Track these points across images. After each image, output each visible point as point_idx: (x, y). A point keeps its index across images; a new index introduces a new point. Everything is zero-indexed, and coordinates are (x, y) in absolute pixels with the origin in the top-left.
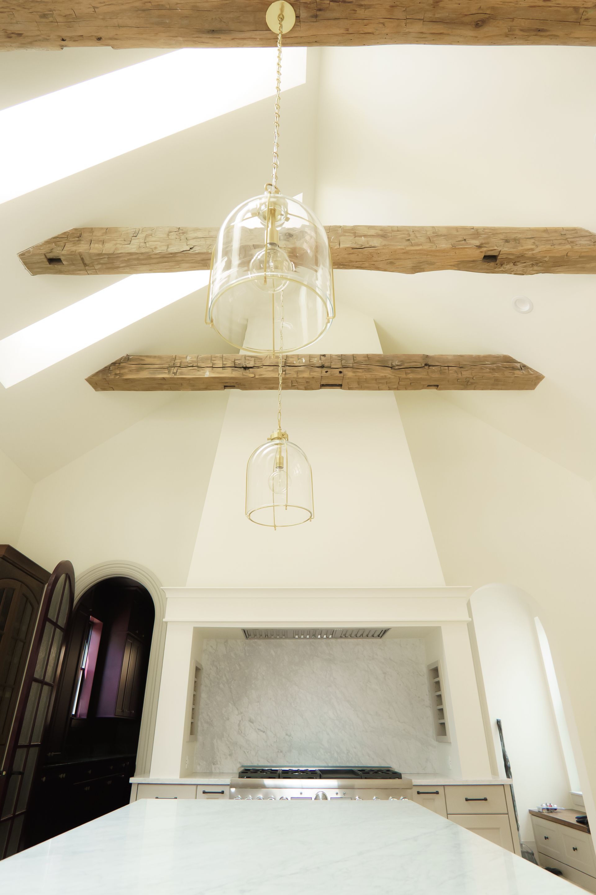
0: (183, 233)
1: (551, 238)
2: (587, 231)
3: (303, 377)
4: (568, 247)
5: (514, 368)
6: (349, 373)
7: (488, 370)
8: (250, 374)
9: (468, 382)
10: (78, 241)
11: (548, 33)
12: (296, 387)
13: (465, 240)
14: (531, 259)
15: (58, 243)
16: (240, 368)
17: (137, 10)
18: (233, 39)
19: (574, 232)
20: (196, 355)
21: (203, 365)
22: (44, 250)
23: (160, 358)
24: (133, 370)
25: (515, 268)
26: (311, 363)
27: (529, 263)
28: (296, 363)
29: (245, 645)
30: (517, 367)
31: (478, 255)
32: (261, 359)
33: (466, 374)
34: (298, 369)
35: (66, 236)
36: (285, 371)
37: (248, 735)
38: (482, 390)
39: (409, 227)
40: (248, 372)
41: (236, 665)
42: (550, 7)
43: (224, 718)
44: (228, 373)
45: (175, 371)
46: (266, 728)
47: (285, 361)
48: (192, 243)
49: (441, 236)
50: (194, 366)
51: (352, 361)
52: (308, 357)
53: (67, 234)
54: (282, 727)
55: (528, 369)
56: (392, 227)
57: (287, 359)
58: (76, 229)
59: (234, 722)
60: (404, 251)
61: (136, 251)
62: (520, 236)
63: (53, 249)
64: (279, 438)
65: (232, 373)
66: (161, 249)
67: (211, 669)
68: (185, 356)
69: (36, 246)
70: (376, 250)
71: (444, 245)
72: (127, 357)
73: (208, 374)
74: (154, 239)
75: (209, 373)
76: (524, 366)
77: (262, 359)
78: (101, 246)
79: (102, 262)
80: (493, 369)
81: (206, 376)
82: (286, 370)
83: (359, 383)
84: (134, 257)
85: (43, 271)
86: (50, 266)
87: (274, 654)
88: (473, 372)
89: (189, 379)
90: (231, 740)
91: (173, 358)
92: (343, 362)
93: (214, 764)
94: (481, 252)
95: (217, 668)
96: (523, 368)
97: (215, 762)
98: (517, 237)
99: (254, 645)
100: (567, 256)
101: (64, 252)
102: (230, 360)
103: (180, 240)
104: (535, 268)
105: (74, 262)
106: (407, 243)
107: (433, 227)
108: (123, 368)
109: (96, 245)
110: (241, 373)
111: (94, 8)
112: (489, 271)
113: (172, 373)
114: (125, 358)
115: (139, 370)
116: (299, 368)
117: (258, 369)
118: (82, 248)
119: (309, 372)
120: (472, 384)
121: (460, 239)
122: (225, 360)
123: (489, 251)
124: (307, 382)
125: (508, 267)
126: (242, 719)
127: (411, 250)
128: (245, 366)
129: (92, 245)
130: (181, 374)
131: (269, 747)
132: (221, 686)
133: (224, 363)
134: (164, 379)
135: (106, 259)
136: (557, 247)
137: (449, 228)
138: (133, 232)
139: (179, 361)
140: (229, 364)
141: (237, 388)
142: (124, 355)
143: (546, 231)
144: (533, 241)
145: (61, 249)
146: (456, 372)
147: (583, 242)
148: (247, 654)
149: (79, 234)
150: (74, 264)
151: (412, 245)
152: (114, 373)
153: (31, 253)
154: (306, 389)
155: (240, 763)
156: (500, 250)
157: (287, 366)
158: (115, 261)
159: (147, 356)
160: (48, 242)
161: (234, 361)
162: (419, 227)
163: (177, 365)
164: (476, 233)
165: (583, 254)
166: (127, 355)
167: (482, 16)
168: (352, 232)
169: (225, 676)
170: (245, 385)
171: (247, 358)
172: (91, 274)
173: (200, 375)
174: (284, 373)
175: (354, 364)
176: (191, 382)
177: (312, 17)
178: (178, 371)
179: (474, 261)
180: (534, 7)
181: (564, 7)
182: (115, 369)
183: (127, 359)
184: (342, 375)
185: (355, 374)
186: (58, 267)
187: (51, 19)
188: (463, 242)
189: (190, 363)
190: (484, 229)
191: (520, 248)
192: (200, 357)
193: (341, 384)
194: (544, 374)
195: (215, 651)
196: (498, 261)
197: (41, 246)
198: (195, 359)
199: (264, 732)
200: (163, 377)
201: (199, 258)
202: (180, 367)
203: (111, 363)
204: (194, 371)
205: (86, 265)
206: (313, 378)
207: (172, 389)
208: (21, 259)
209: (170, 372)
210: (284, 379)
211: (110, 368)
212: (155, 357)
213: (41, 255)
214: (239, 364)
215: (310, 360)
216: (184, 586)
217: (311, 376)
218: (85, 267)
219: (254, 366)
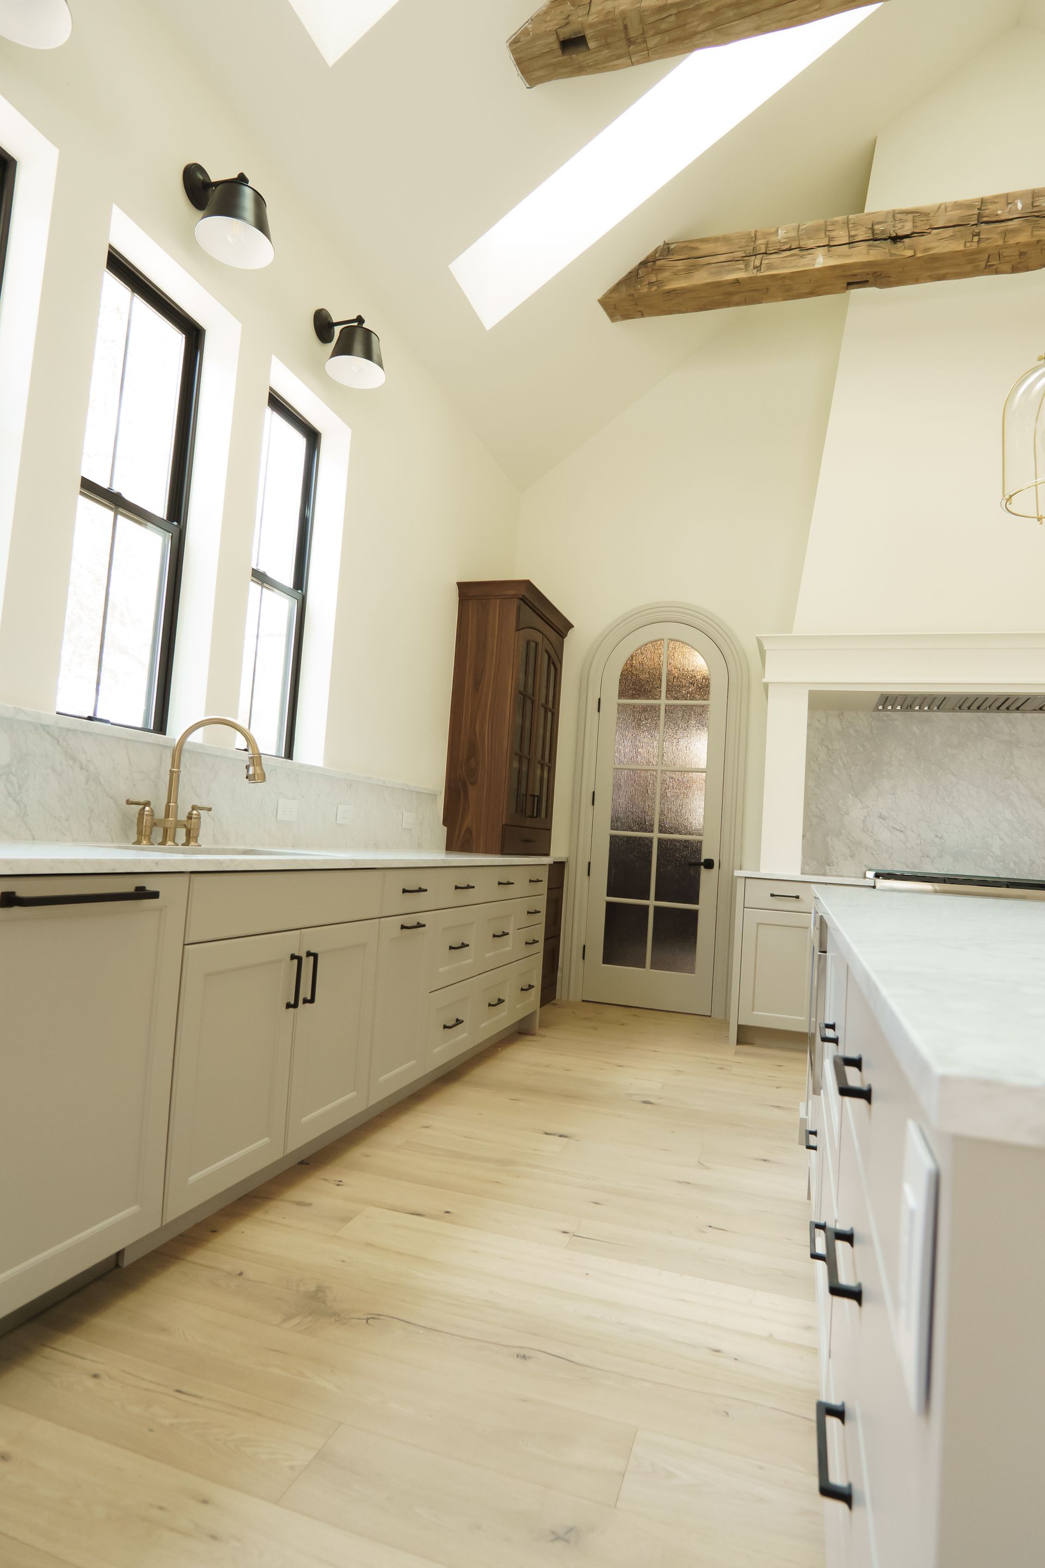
3: (1017, 243)
8: (904, 249)
12: (994, 267)
16: (885, 239)
20: (795, 224)
21: (810, 243)
22: (555, 22)
23: (726, 239)
24: (680, 271)
26: (1035, 209)
28: (1001, 213)
29: (871, 719)
32: (927, 214)
34: (1005, 228)
36: (978, 234)
37: (877, 834)
40: (901, 247)
41: (858, 745)
43: (842, 812)
44: (860, 255)
45: (757, 263)
46: (904, 826)
47: (978, 211)
50: (793, 247)
52: (1029, 196)
54: (929, 826)
57: (983, 208)
59: (856, 818)
63: (569, 16)
65: (868, 253)
67: (819, 750)
68: (773, 230)
69: (536, 16)
72: (665, 247)
73: (821, 260)
75: (823, 259)
77: (929, 214)
79: (663, 26)
81: (817, 266)
82: (979, 232)
86: (564, 58)
87: (917, 731)
89: (785, 277)
90: (852, 839)
91: (752, 238)
93: (829, 865)
95: (829, 749)
97: (830, 863)
99: (885, 718)
101: (592, 19)
102: (862, 225)
105: (610, 40)
108: (662, 269)
110: (887, 251)
113: (752, 267)
114: (663, 249)
115: (690, 270)
116: (1010, 223)
117: (922, 237)
119: (1030, 230)
122: (853, 227)
124: (1021, 254)
126: (868, 814)
128: (895, 235)
130: (770, 267)
131: (910, 849)
132: (836, 771)
133: (853, 233)
134: (737, 281)
135: (672, 19)
139: (763, 241)
140: (862, 234)
141: (873, 284)
142: (660, 243)
145: (585, 12)
148: (876, 732)
150: (607, 45)
152: (646, 283)
153: (531, 33)
154: (1014, 270)
155: (866, 866)
157: (982, 223)
158: (690, 20)
159: (703, 241)
161: (870, 226)
163: (760, 250)
166: (665, 244)
169: (842, 759)
170: (889, 276)
171: (898, 217)
172: (638, 62)
173: (807, 265)
174: (976, 239)
176: (787, 282)
178: (764, 262)
182: (648, 273)
183: (666, 251)
186: (579, 57)
189: (785, 243)
192: (803, 227)
195: (824, 726)
197: (546, 13)
198: (793, 234)
199: (901, 831)
200: (734, 278)
202: (765, 253)
203: (639, 262)
204: (793, 258)
205: (630, 42)
206: (1038, 241)
207: (746, 302)
208: (513, 52)
209: (747, 266)
210: (973, 253)
211: (638, 272)
212: (716, 240)
213: (546, 34)
214: (882, 231)
215: (1032, 204)
216: (791, 633)
217: (1035, 239)
218: (629, 46)
219: (914, 233)
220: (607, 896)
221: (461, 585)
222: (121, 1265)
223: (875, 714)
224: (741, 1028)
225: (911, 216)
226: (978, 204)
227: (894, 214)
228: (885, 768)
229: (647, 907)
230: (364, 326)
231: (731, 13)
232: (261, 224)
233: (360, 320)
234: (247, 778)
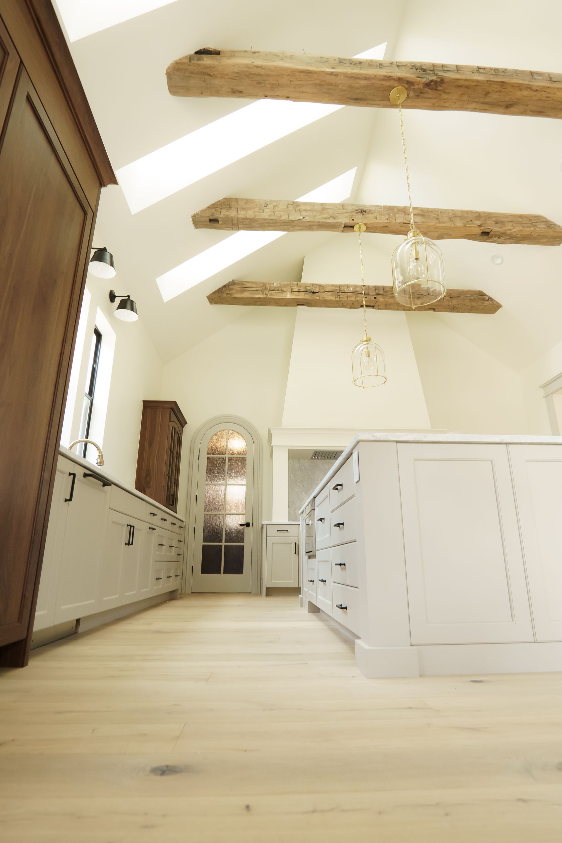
0: (297, 206)
1: (523, 222)
2: (545, 218)
3: (351, 300)
4: (532, 229)
5: (484, 300)
6: (380, 299)
7: (468, 300)
8: (316, 296)
9: (454, 308)
10: (229, 208)
11: (545, 114)
12: (345, 306)
13: (472, 221)
14: (509, 235)
15: (216, 209)
16: (310, 292)
17: (316, 85)
18: (367, 104)
19: (537, 218)
20: (280, 282)
21: (285, 289)
22: (207, 214)
23: (255, 283)
24: (238, 291)
25: (499, 240)
26: (356, 291)
27: (508, 238)
28: (346, 290)
29: (310, 463)
30: (486, 299)
31: (479, 231)
32: (323, 287)
33: (454, 302)
34: (347, 295)
35: (220, 204)
36: (339, 296)
38: (462, 313)
39: (438, 209)
41: (305, 473)
42: (549, 101)
44: (302, 296)
45: (267, 293)
48: (304, 214)
49: (457, 217)
50: (279, 290)
51: (382, 291)
52: (354, 286)
53: (220, 202)
55: (493, 300)
56: (428, 209)
57: (340, 288)
58: (225, 199)
60: (435, 227)
61: (269, 218)
62: (505, 219)
63: (213, 213)
64: (366, 341)
65: (305, 296)
66: (284, 217)
68: (272, 283)
69: (202, 211)
70: (418, 225)
71: (459, 223)
73: (289, 296)
74: (279, 209)
76: (491, 298)
78: (245, 212)
79: (245, 223)
80: (471, 300)
81: (288, 297)
83: (385, 305)
84: (266, 221)
85: (205, 226)
86: (210, 224)
87: (327, 467)
88: (459, 301)
89: (276, 299)
91: (264, 284)
92: (377, 291)
94: (481, 230)
95: (295, 474)
96: (490, 300)
98: (503, 220)
99: (315, 462)
100: (531, 234)
101: (222, 216)
102: (302, 286)
103: (296, 211)
104: (511, 240)
105: (226, 222)
106: (437, 221)
107: (453, 210)
108: (232, 289)
109: (242, 212)
110: (310, 296)
111: (291, 81)
112: (482, 241)
113: (265, 294)
115: (243, 291)
116: (349, 294)
117: (322, 293)
118: (232, 213)
119: (354, 297)
120: (457, 308)
121: (469, 220)
122: (299, 286)
123: (485, 229)
124: (352, 304)
125: (494, 239)
127: (439, 226)
128: (313, 291)
129: (239, 212)
130: (271, 295)
132: (298, 483)
133: (299, 288)
134: (260, 298)
135: (248, 222)
136: (526, 229)
137: (463, 212)
138: (264, 203)
139: (269, 286)
140: (302, 289)
141: (305, 306)
142: (231, 280)
143: (521, 216)
144: (512, 223)
145: (218, 213)
146: (448, 301)
147: (542, 226)
148: (312, 467)
149: (228, 203)
150: (225, 224)
151: (440, 223)
152: (226, 293)
153: (199, 216)
154: (351, 308)
156: (492, 229)
157: (340, 292)
158: (254, 223)
159: (247, 282)
160: (209, 208)
161: (304, 287)
162: (444, 210)
163: (268, 289)
164: (478, 216)
165: (540, 234)
166: (233, 281)
167: (511, 103)
168: (403, 211)
169: (300, 478)
170: (311, 304)
171: (314, 286)
172: (234, 230)
173: (284, 296)
174: (339, 297)
175: (384, 293)
176: (277, 301)
177: (416, 96)
178: (269, 293)
179: (475, 235)
180: (541, 100)
181: (556, 101)
182: (226, 290)
183: (233, 283)
184: (376, 300)
185: (384, 300)
186: (215, 225)
187: (263, 85)
188: (471, 222)
189: (276, 288)
190: (484, 213)
191: (504, 228)
192: (282, 284)
193: (373, 305)
194: (502, 305)
195: (292, 466)
196: (489, 236)
197: (206, 210)
198: (279, 285)
200: (258, 296)
201: (308, 224)
202: (270, 290)
203: (222, 285)
204: (279, 293)
205: (233, 224)
206: (357, 301)
207: (262, 305)
208: (193, 219)
209: (263, 293)
210: (338, 301)
211: (222, 289)
212: (252, 282)
213: (206, 217)
214: (309, 289)
215: (355, 289)
216: (281, 426)
217: (356, 300)
218: (232, 225)
219: (319, 292)
220: (203, 542)
221: (144, 402)
222: (78, 632)
223: (311, 460)
224: (267, 589)
225: (318, 286)
226: (339, 286)
227: (313, 285)
228: (316, 482)
229: (221, 546)
230: (130, 299)
231: (266, 225)
232: (112, 264)
233: (129, 296)
234: (97, 463)
